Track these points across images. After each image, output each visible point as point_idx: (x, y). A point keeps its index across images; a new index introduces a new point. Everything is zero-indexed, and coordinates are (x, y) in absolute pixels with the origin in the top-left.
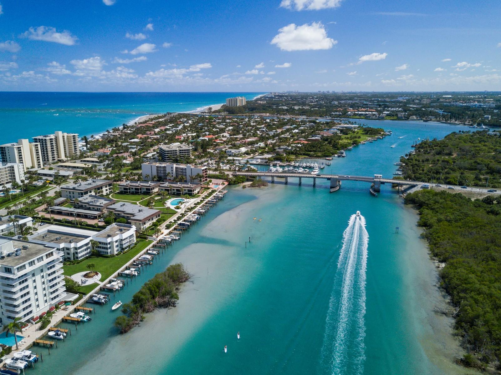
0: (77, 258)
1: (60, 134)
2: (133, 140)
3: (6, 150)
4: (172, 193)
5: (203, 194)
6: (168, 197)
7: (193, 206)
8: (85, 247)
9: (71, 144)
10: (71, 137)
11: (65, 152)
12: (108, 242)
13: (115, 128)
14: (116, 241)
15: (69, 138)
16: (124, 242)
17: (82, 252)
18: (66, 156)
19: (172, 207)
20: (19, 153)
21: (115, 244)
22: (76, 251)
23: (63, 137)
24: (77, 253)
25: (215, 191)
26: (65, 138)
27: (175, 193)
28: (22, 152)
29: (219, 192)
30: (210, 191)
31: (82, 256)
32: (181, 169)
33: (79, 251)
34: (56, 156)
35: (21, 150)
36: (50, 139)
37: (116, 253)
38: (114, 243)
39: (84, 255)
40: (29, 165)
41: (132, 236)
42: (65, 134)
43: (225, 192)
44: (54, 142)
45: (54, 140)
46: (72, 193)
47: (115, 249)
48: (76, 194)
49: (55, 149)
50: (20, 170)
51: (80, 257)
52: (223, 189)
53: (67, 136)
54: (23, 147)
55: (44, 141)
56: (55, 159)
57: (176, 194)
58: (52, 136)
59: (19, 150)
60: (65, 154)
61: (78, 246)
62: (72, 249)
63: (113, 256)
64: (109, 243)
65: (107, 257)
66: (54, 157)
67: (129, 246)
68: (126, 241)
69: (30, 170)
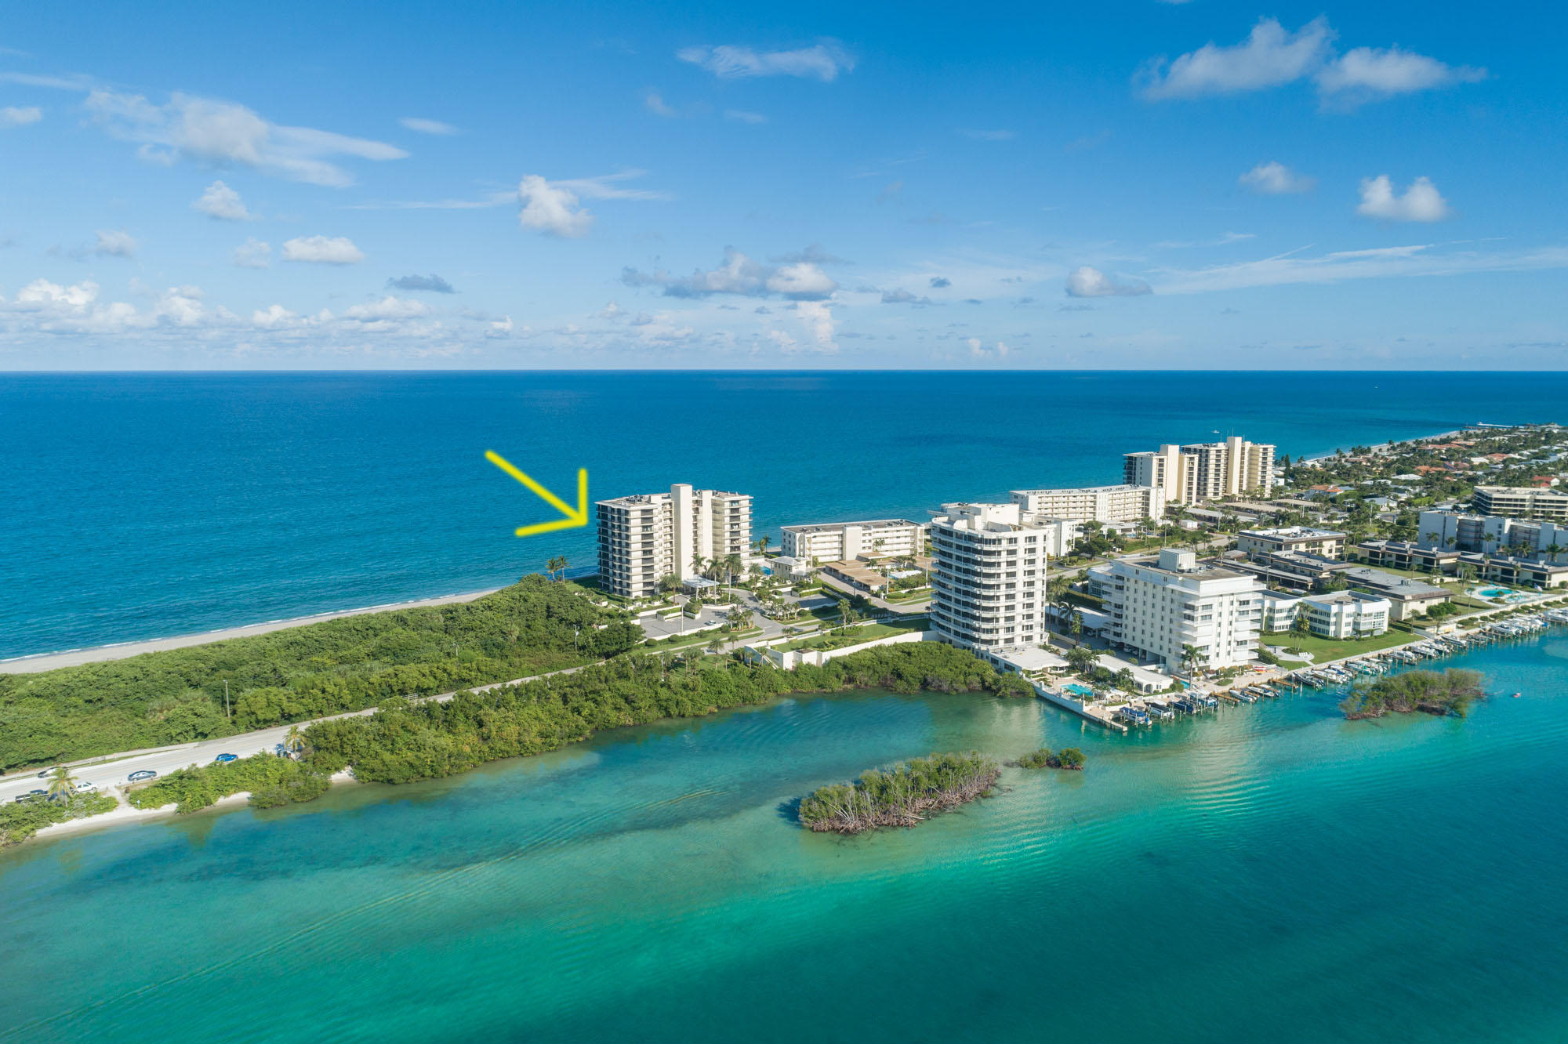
0: (1272, 627)
1: (1238, 443)
2: (1403, 477)
3: (1138, 463)
4: (1489, 577)
6: (1477, 581)
7: (1540, 605)
8: (1287, 614)
9: (1256, 467)
10: (1257, 451)
11: (1240, 482)
13: (1359, 447)
14: (1349, 615)
15: (1254, 453)
16: (1362, 620)
17: (1281, 619)
18: (1241, 492)
20: (1160, 470)
21: (1346, 620)
22: (1271, 614)
23: (1243, 449)
24: (1271, 620)
26: (1247, 451)
27: (1497, 576)
28: (1165, 470)
31: (1279, 627)
32: (1526, 532)
33: (1276, 616)
34: (1221, 487)
35: (1163, 465)
36: (1217, 452)
37: (1343, 636)
38: (1345, 617)
40: (1172, 497)
41: (1380, 614)
42: (1248, 445)
44: (1223, 459)
45: (1223, 455)
46: (1259, 544)
47: (1345, 628)
48: (1268, 545)
49: (1222, 473)
53: (1252, 449)
54: (1167, 459)
55: (1203, 455)
56: (1218, 494)
57: (1499, 577)
58: (1221, 446)
59: (1160, 465)
60: (1241, 486)
61: (1277, 608)
63: (1336, 639)
64: (1335, 615)
65: (1326, 638)
66: (1218, 490)
67: (1371, 632)
68: (1368, 620)
69: (1171, 505)
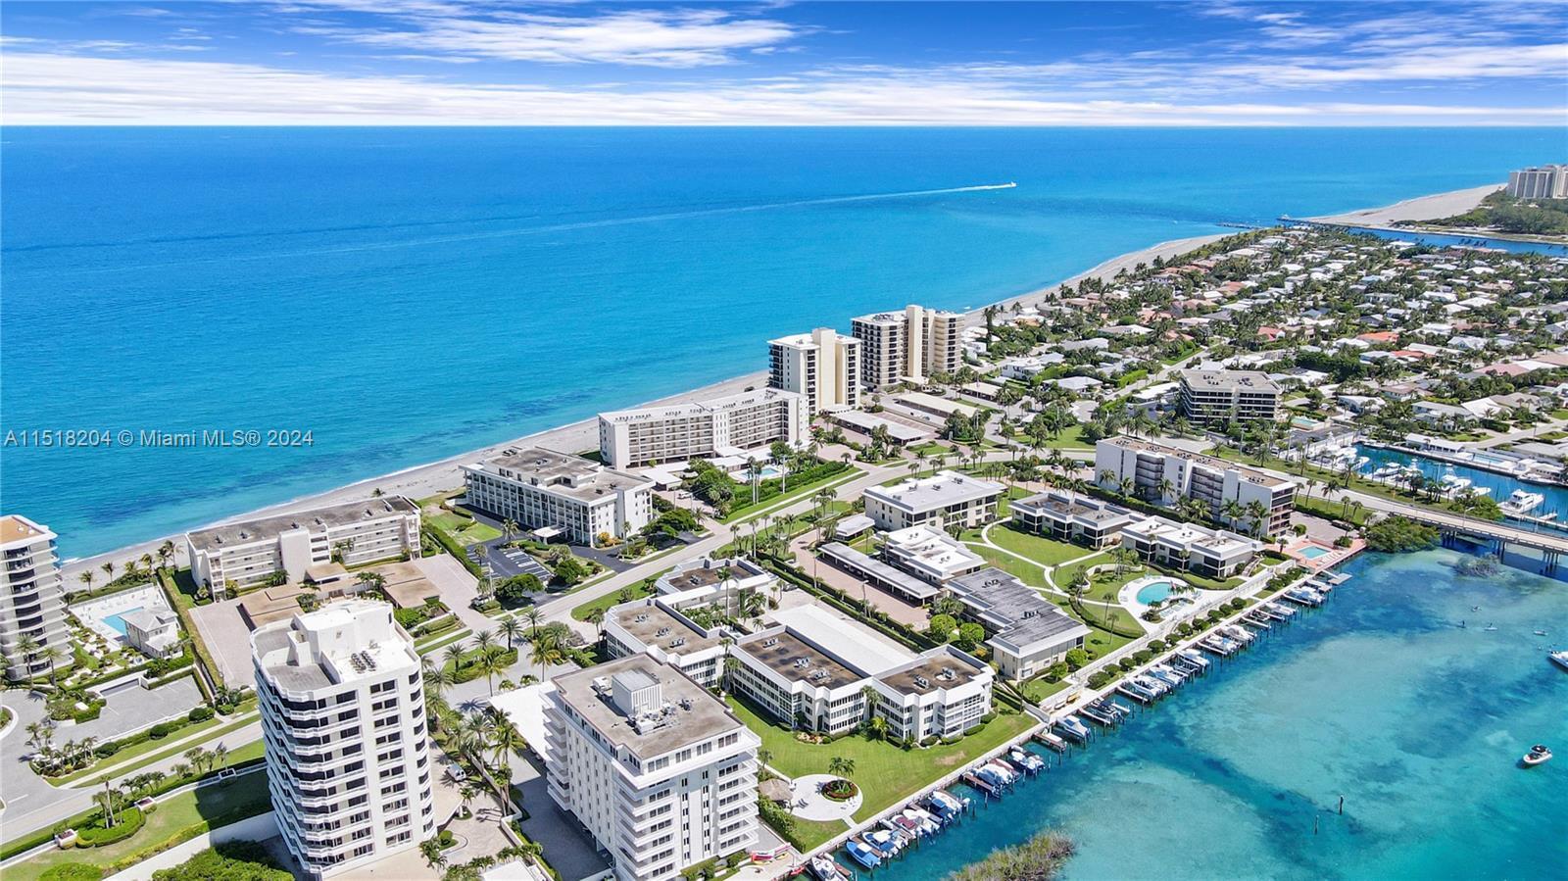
0: (828, 726)
1: (918, 313)
3: (786, 353)
4: (1156, 558)
5: (1255, 577)
6: (1140, 568)
7: (1203, 616)
8: (851, 704)
9: (942, 342)
10: (944, 322)
11: (923, 360)
12: (906, 705)
14: (928, 707)
15: (940, 324)
16: (947, 713)
17: (839, 713)
18: (924, 373)
19: (1137, 610)
20: (810, 365)
21: (924, 715)
22: (826, 708)
23: (925, 320)
24: (827, 715)
25: (1302, 570)
26: (930, 323)
27: (1165, 557)
28: (817, 364)
29: (1320, 576)
30: (1283, 567)
31: (839, 725)
32: (1209, 478)
33: (832, 710)
34: (898, 371)
35: (813, 358)
36: (892, 328)
37: (922, 736)
38: (922, 712)
39: (844, 724)
41: (976, 697)
42: (932, 314)
43: (1339, 578)
44: (899, 336)
45: (899, 331)
46: (887, 508)
47: (923, 727)
48: (896, 515)
49: (900, 353)
50: (801, 412)
51: (834, 727)
52: (1333, 568)
53: (936, 320)
54: (820, 349)
55: (875, 332)
56: (894, 381)
57: (1167, 561)
58: (898, 318)
59: (810, 358)
60: (924, 365)
61: (831, 700)
62: (818, 704)
64: (909, 709)
65: (897, 745)
66: (894, 375)
67: (960, 727)
68: (955, 711)
